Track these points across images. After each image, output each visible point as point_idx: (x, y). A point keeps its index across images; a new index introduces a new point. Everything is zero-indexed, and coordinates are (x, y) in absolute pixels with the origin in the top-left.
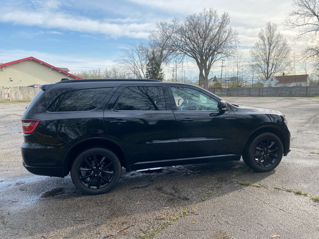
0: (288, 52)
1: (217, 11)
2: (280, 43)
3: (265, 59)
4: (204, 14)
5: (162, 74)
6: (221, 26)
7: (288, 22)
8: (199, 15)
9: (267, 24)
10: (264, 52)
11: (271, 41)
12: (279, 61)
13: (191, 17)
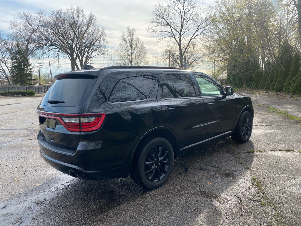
0: (145, 53)
1: (84, 10)
2: (139, 45)
3: (128, 58)
4: (71, 11)
5: (32, 69)
6: (89, 25)
7: (149, 28)
8: (66, 11)
9: (127, 28)
10: (127, 52)
11: (132, 43)
12: (140, 61)
13: (58, 12)
